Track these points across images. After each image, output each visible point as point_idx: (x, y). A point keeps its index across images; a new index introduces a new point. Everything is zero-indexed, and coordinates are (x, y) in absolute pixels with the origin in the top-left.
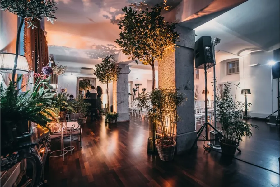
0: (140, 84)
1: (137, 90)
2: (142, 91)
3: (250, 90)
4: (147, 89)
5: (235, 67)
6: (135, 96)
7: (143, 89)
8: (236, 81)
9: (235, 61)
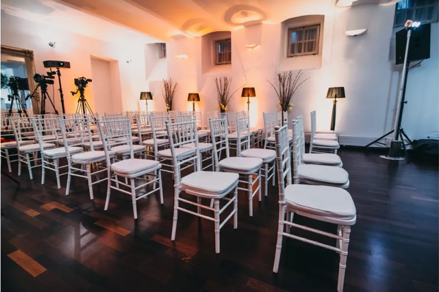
0: (67, 65)
1: (52, 82)
2: (75, 88)
3: (345, 88)
4: (90, 81)
5: (303, 41)
6: (47, 100)
7: (76, 80)
8: (315, 69)
9: (304, 27)
